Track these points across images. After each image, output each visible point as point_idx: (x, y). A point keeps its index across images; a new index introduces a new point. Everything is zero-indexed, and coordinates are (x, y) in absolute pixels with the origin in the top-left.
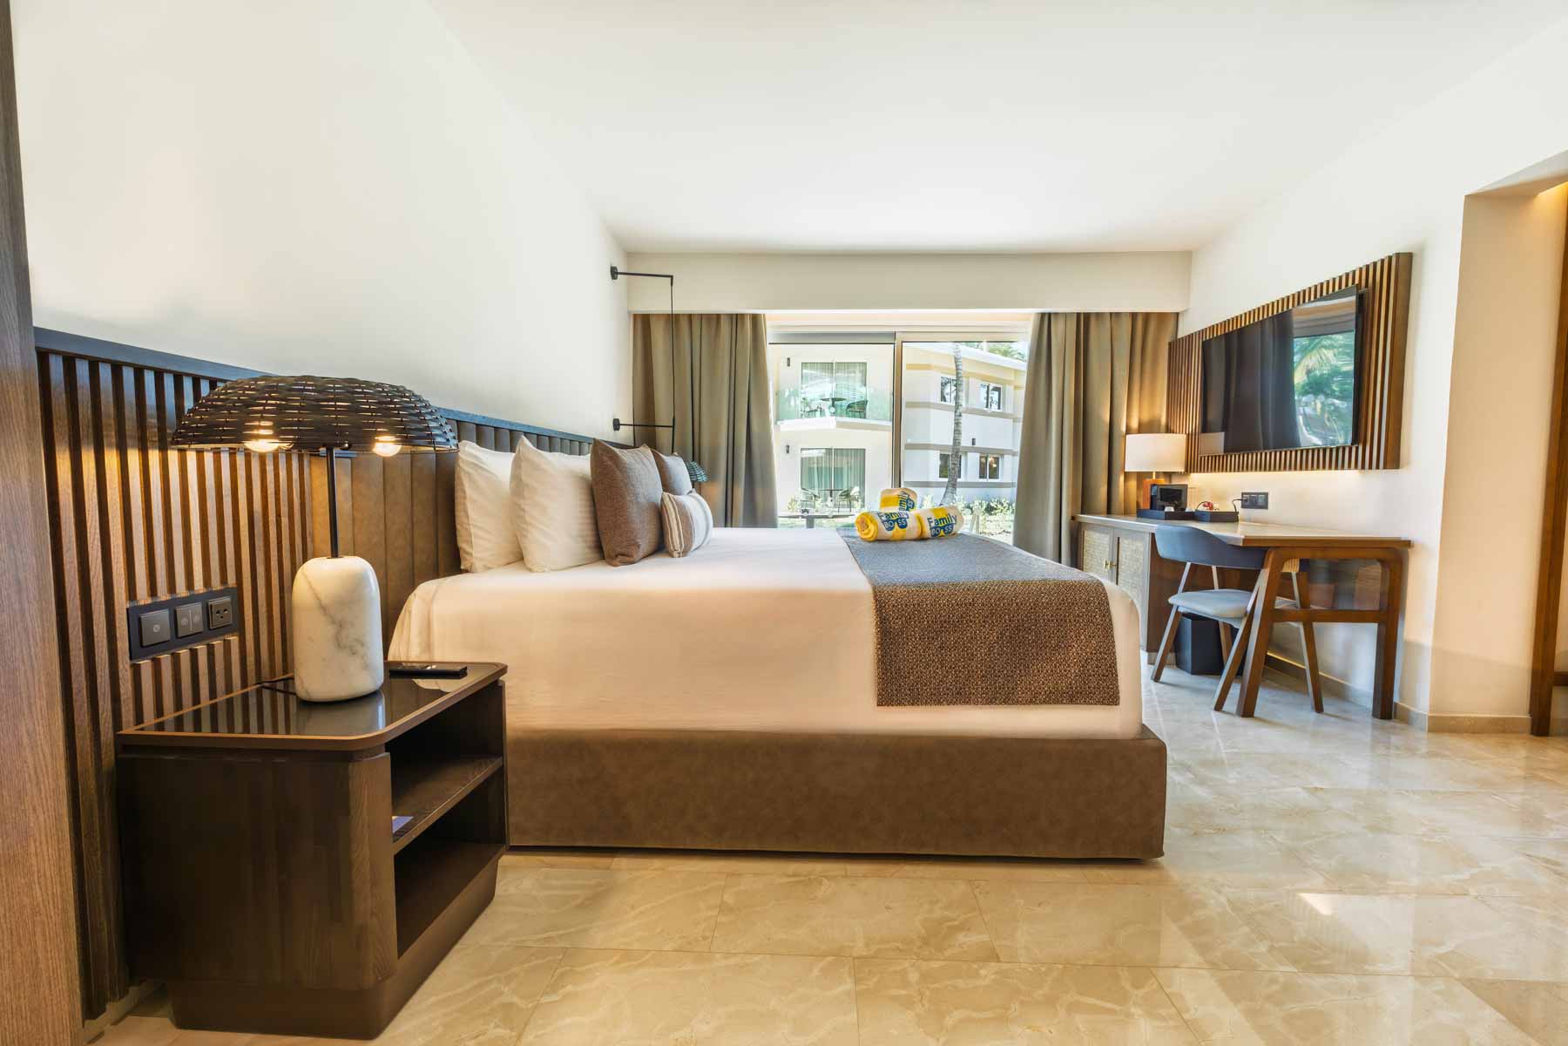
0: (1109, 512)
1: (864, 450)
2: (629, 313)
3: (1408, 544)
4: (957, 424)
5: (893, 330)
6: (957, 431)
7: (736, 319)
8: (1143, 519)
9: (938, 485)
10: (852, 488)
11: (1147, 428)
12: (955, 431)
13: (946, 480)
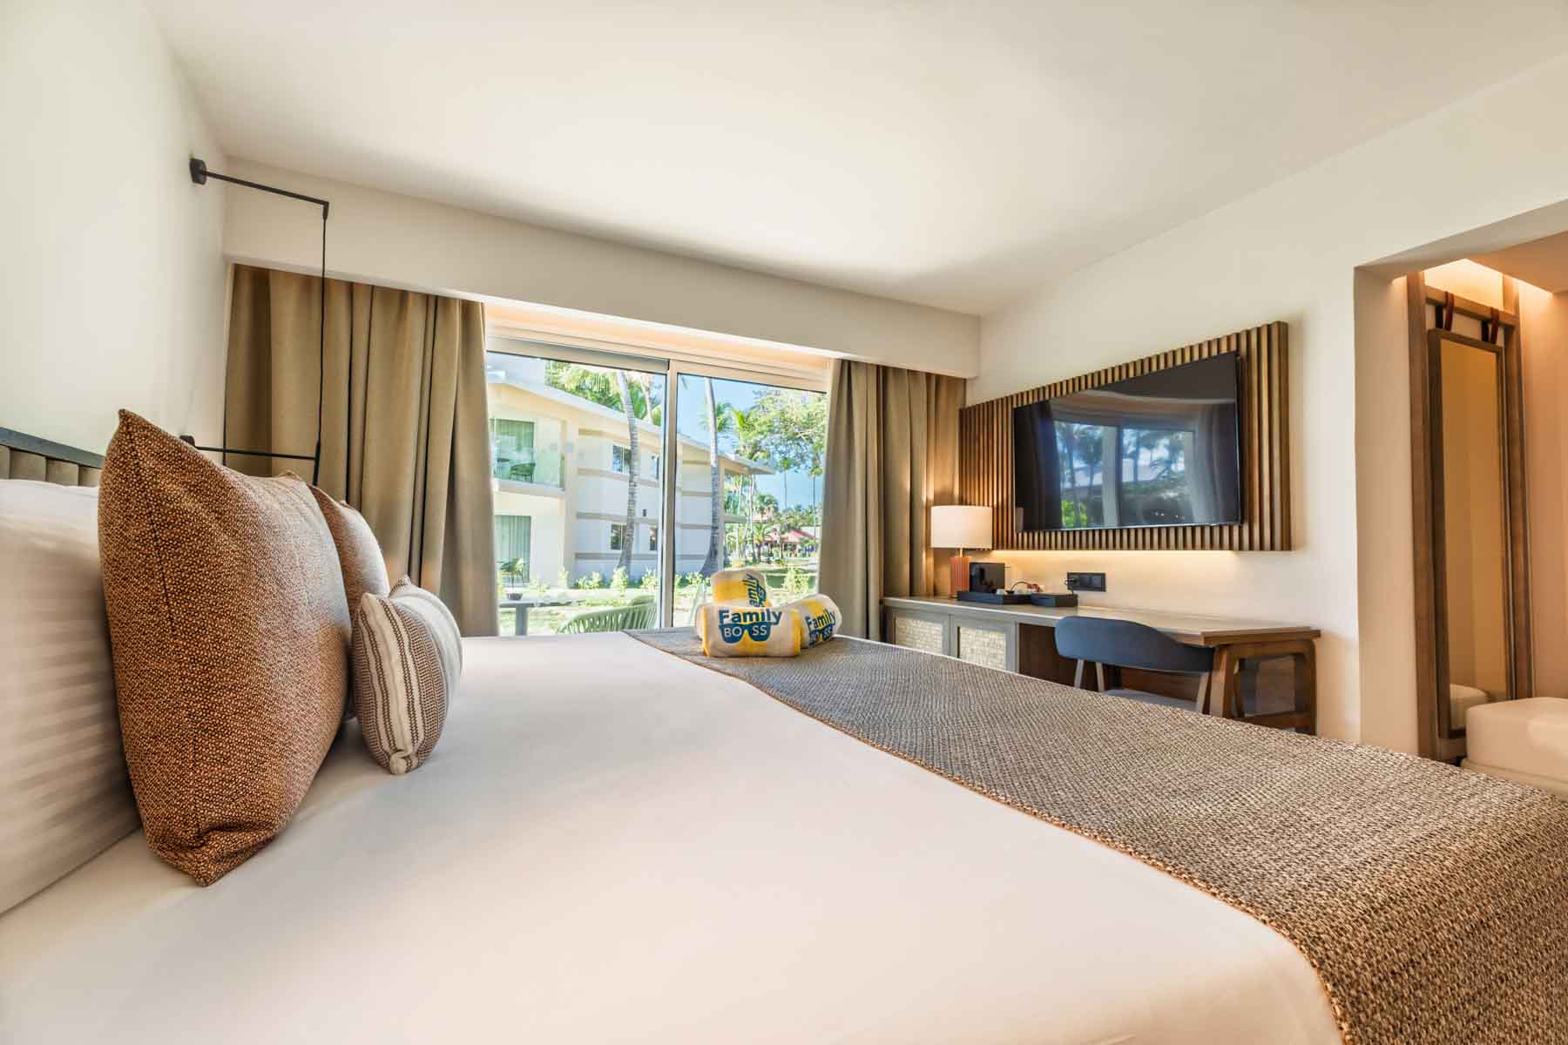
0: (912, 594)
1: (530, 518)
2: (226, 258)
3: (1317, 634)
4: (632, 494)
5: (666, 356)
6: (632, 501)
7: (436, 304)
8: (961, 602)
9: (608, 556)
10: (516, 561)
11: (943, 499)
12: (630, 501)
13: (620, 552)
